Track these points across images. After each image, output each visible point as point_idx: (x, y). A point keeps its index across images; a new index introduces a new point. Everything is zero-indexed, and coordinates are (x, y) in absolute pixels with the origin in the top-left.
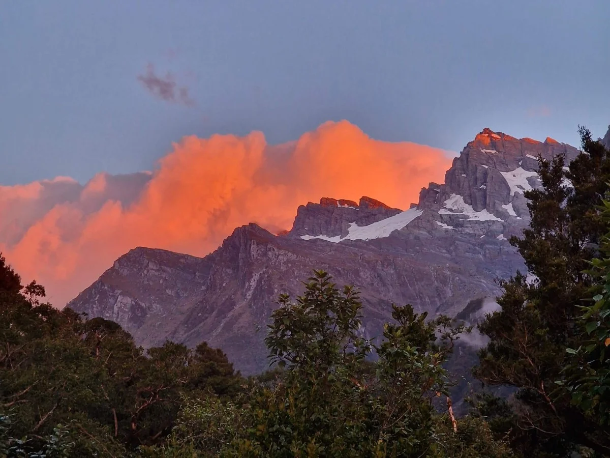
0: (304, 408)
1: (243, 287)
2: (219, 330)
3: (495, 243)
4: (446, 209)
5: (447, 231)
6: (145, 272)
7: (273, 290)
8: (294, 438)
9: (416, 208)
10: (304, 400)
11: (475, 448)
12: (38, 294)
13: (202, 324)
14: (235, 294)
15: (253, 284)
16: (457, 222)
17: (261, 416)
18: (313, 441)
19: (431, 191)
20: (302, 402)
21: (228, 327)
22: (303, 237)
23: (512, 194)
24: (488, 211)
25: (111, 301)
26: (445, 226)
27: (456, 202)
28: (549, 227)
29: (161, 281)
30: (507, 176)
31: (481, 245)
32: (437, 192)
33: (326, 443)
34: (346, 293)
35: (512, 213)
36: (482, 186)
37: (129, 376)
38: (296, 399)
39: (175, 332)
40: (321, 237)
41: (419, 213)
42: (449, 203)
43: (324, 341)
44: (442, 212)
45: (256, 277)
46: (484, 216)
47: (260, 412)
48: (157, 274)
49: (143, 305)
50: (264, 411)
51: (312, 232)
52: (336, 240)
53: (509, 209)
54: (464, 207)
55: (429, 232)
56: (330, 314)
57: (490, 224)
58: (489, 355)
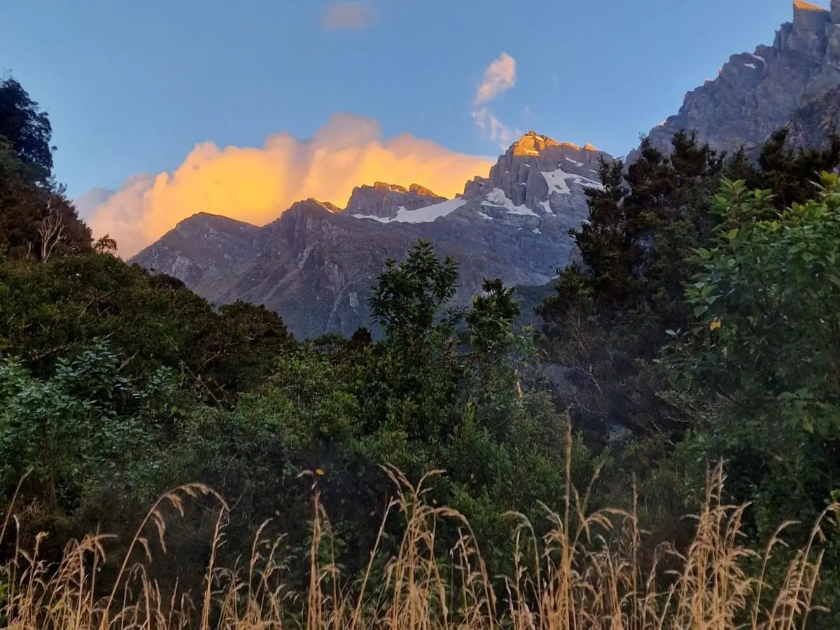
0: (399, 367)
1: (296, 256)
2: (270, 295)
3: (530, 236)
4: (488, 201)
5: (487, 221)
6: (206, 236)
7: (324, 262)
8: (389, 394)
9: (460, 198)
10: (401, 359)
11: (539, 420)
12: (110, 247)
13: (254, 289)
14: (288, 262)
15: (306, 254)
16: (497, 213)
17: (360, 371)
18: (409, 399)
19: (476, 184)
20: (399, 361)
21: (279, 292)
22: (356, 216)
23: (550, 193)
24: (527, 206)
25: (170, 260)
26: (486, 217)
27: (498, 195)
28: (604, 223)
29: (220, 246)
30: (547, 176)
31: (518, 237)
32: (481, 185)
33: (419, 402)
34: (447, 263)
35: (548, 210)
36: (523, 183)
37: (200, 329)
38: (393, 358)
39: (229, 294)
40: (371, 217)
41: (464, 203)
42: (491, 196)
43: (422, 306)
44: (484, 203)
45: (309, 249)
46: (522, 210)
47: (360, 368)
48: (216, 238)
49: (200, 266)
50: (363, 367)
51: (364, 212)
52: (385, 220)
53: (546, 206)
54: (505, 200)
55: (470, 220)
56: (430, 280)
57: (527, 218)
58: (543, 336)
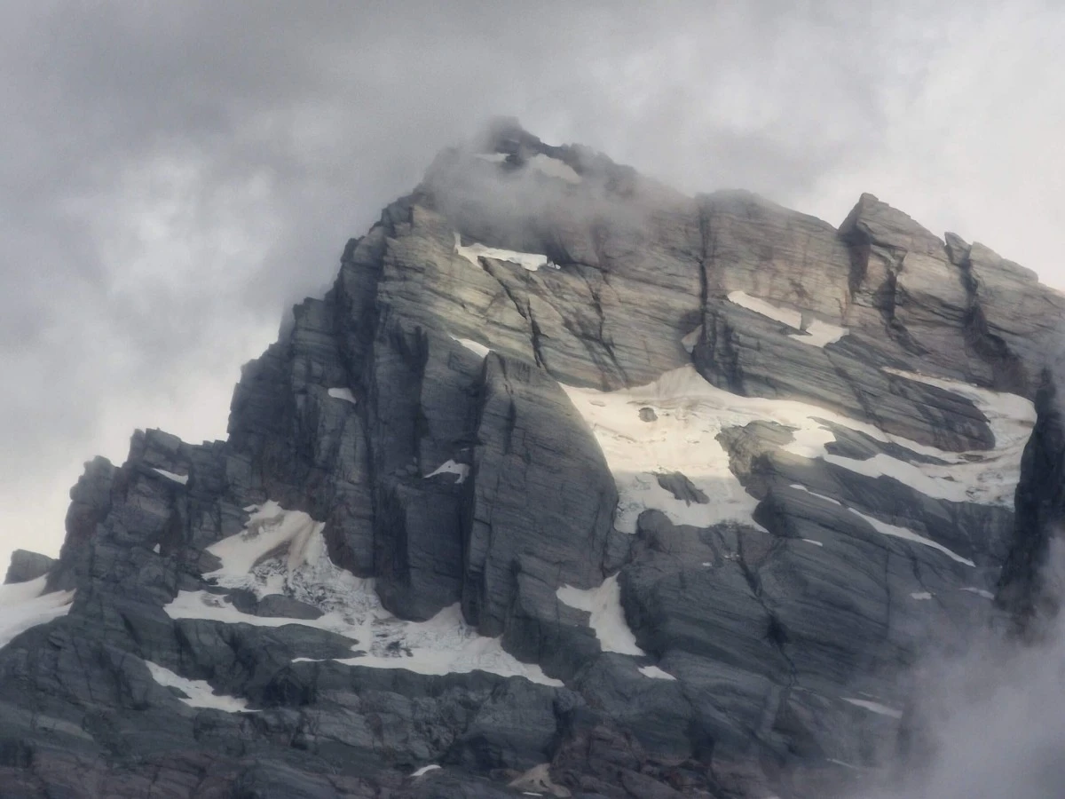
4: (220, 591)
5: (206, 722)
9: (41, 582)
16: (273, 670)
19: (143, 486)
23: (628, 523)
24: (473, 621)
26: (200, 695)
27: (281, 551)
32: (174, 491)
35: (616, 638)
36: (450, 467)
41: (56, 606)
42: (235, 559)
44: (187, 606)
46: (443, 645)
53: (600, 611)
54: (330, 582)
55: (94, 724)
57: (473, 696)
